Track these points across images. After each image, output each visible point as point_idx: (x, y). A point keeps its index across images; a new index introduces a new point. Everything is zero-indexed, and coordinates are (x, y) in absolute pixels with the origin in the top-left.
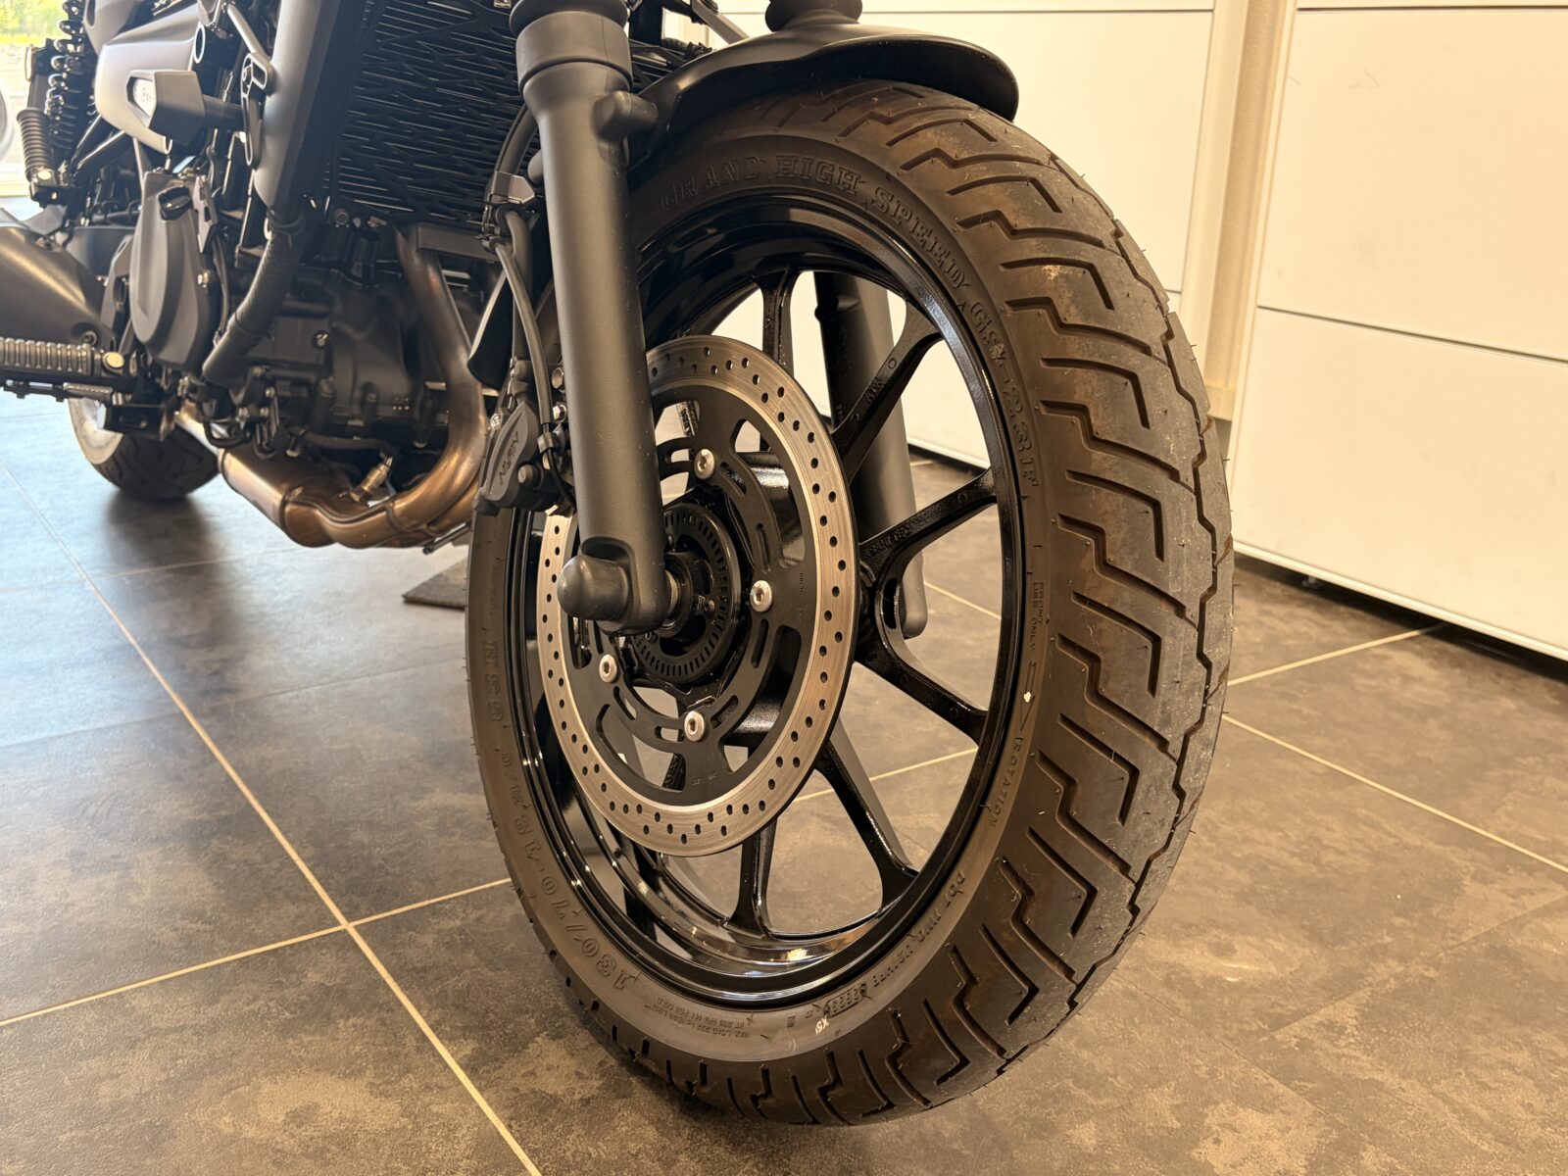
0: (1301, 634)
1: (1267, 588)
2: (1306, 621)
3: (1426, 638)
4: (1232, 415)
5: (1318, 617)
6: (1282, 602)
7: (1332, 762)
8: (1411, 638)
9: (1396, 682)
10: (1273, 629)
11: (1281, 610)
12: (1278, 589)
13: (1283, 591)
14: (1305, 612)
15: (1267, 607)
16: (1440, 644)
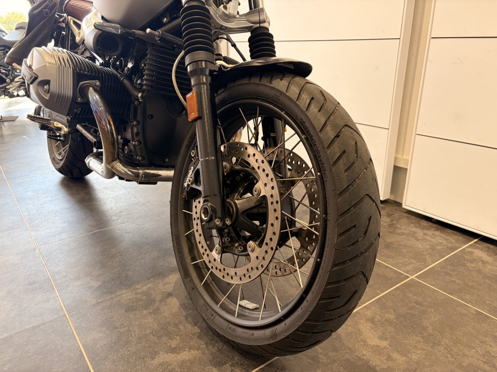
0: (441, 243)
1: (422, 223)
2: (440, 237)
3: (480, 242)
4: (408, 167)
5: (442, 235)
6: (429, 229)
7: (476, 308)
8: (475, 242)
9: (480, 264)
10: (431, 241)
11: (430, 232)
12: (425, 223)
13: (427, 224)
14: (437, 233)
15: (425, 232)
16: (486, 245)
